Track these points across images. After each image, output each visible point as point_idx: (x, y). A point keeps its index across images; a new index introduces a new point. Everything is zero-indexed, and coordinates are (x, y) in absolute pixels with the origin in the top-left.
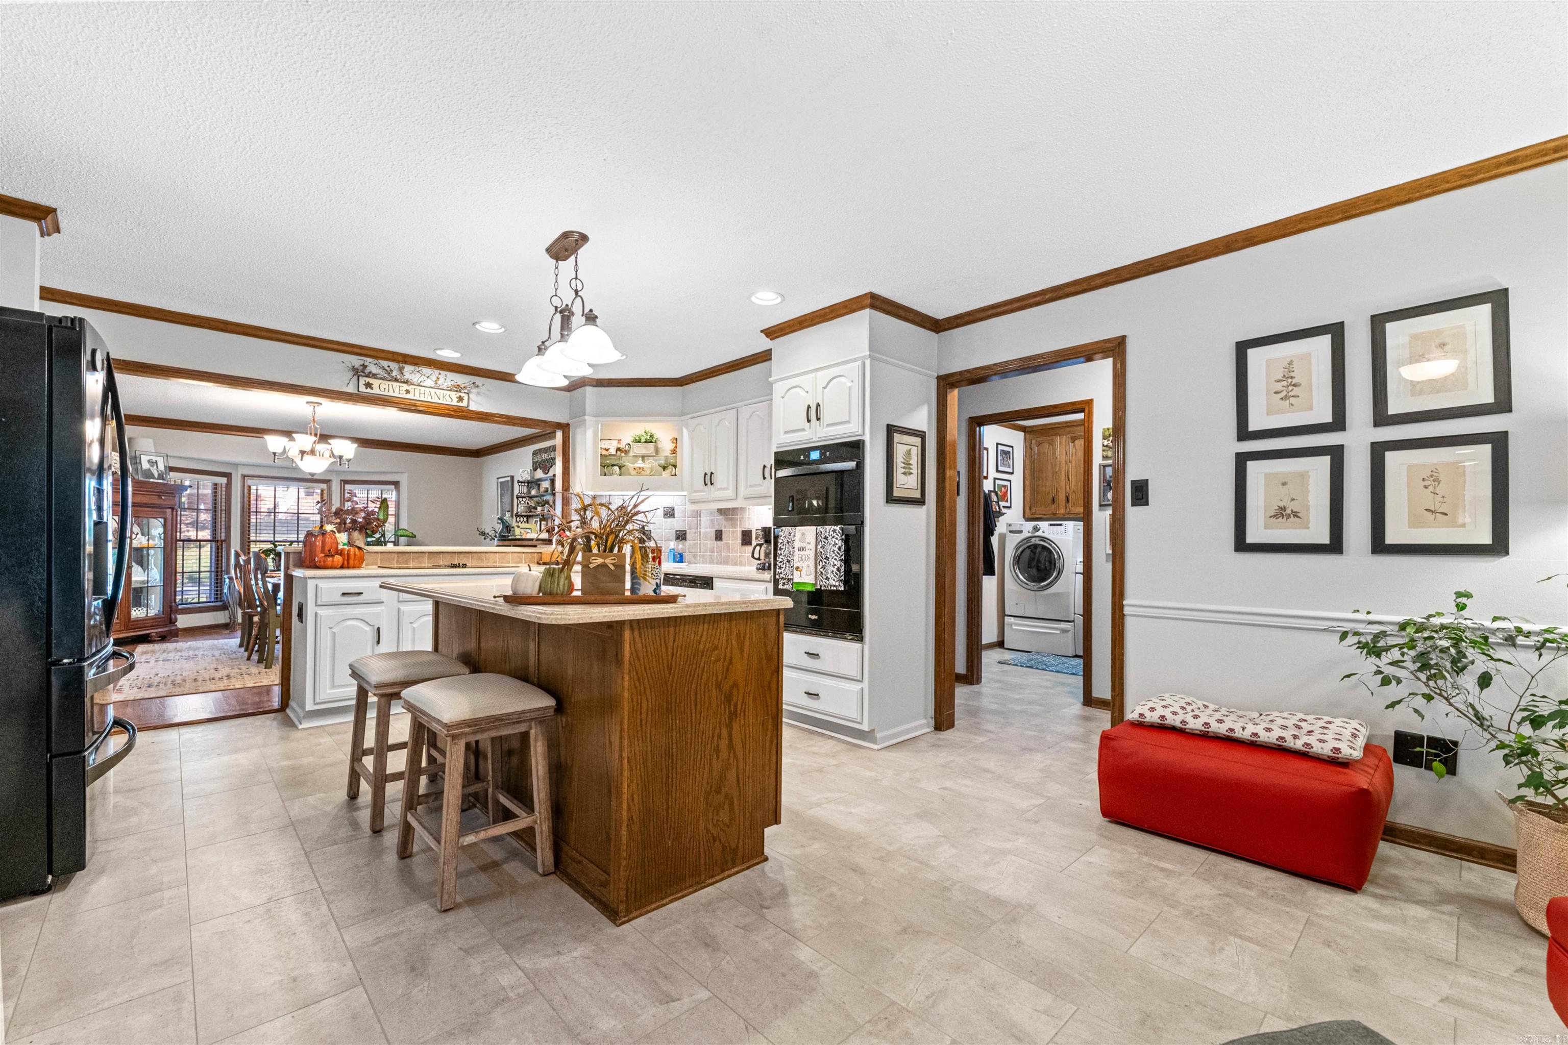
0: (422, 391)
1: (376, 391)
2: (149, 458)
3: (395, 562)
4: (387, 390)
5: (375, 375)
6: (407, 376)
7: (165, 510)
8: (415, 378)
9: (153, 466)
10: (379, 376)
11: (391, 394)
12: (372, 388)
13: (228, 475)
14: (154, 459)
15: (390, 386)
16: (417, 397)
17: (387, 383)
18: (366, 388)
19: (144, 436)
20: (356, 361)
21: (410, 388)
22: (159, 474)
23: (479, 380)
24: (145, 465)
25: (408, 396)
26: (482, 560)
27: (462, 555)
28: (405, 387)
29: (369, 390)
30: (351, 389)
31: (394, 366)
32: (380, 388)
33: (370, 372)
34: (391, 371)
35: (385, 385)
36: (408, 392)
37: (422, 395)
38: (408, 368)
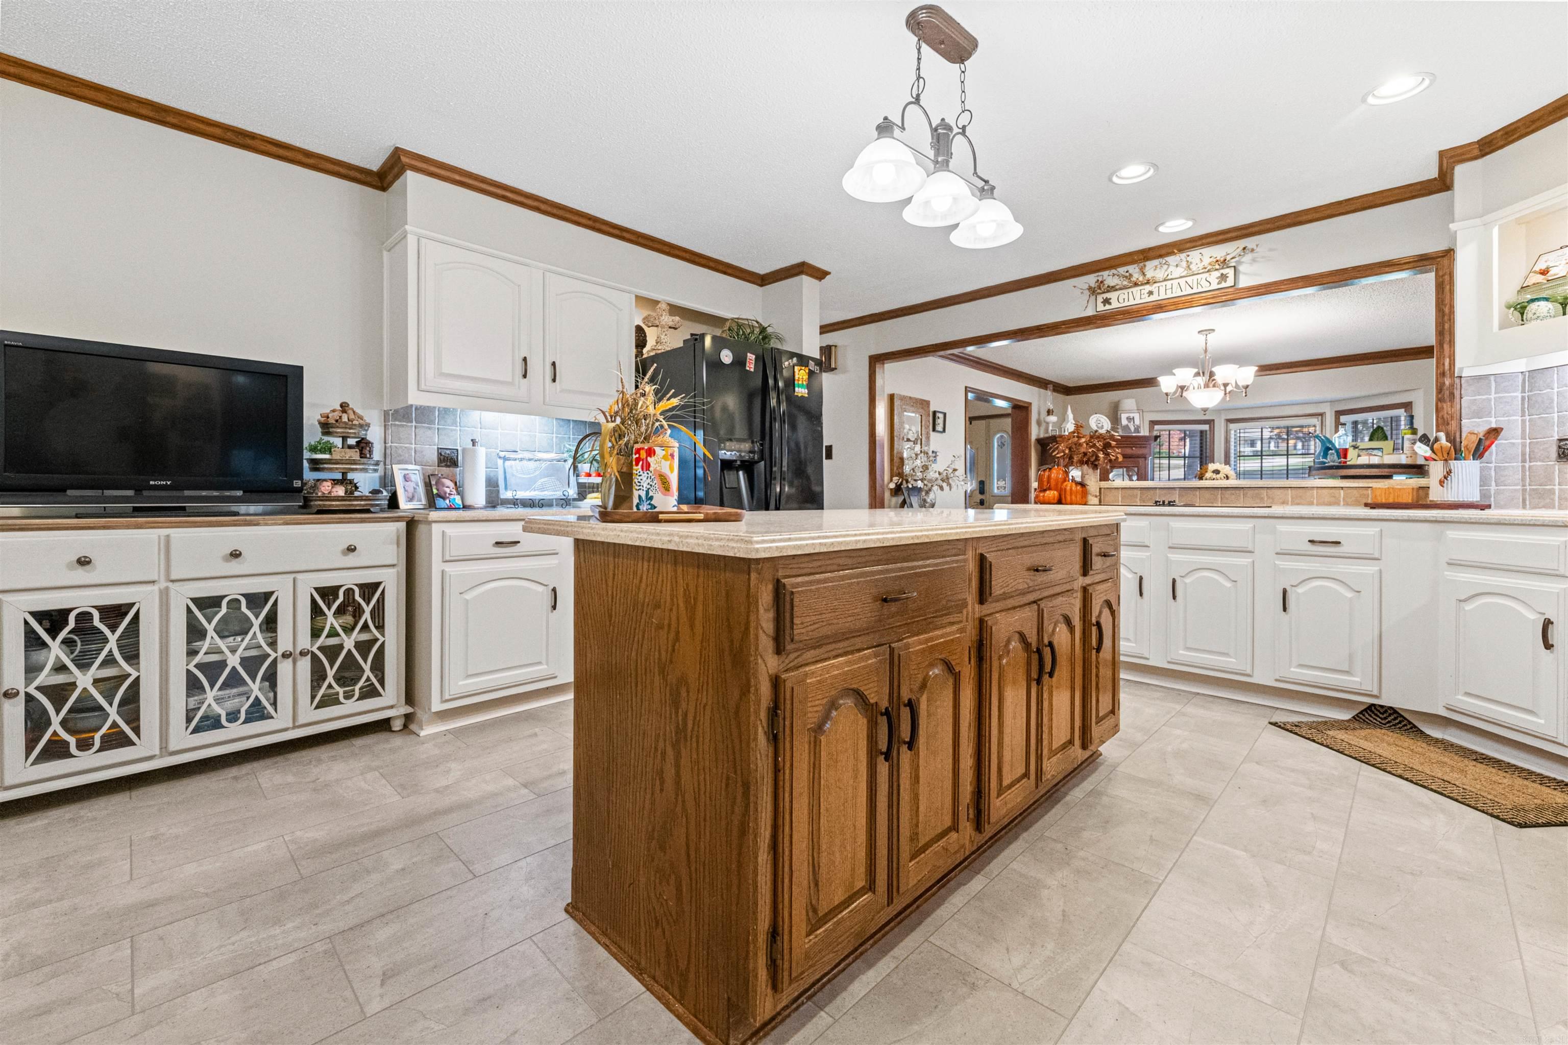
0: (1169, 286)
1: (1115, 305)
2: (1127, 415)
3: (1138, 500)
4: (1126, 300)
5: (1113, 287)
6: (1150, 274)
7: (1136, 459)
8: (1160, 274)
9: (1130, 422)
10: (1117, 287)
11: (1132, 302)
12: (1110, 304)
13: (1210, 422)
14: (1132, 415)
15: (1130, 293)
16: (1163, 296)
17: (1126, 291)
18: (1105, 306)
19: (1127, 398)
20: (1091, 280)
21: (1153, 288)
22: (1135, 429)
23: (1249, 242)
24: (1124, 422)
25: (1152, 298)
26: (1262, 499)
27: (1229, 492)
28: (1148, 288)
29: (1108, 307)
30: (1090, 312)
31: (1133, 269)
32: (1120, 300)
33: (1108, 287)
34: (1131, 275)
35: (1123, 294)
36: (1151, 293)
37: (1169, 292)
38: (1150, 265)
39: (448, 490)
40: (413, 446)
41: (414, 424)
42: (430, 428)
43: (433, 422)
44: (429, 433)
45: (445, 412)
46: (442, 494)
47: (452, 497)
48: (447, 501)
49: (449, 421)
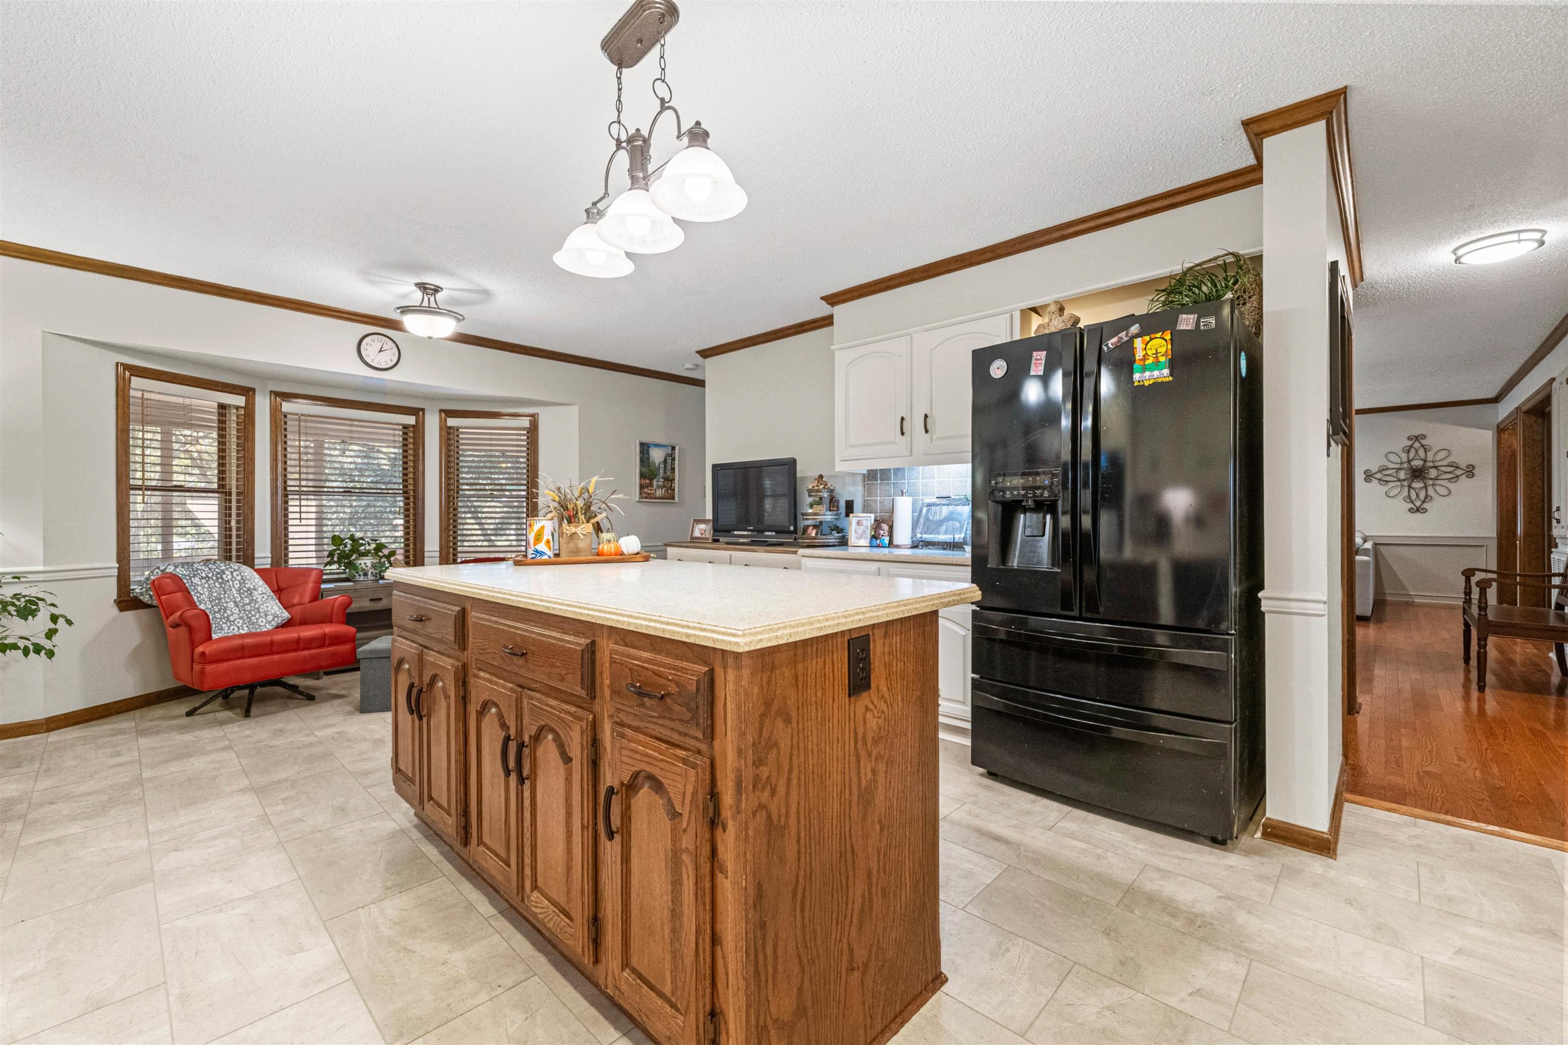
39: (882, 532)
40: (879, 498)
41: (879, 482)
42: (888, 484)
43: (889, 479)
44: (887, 488)
45: (897, 470)
46: (877, 536)
47: (883, 538)
48: (878, 541)
49: (900, 477)
